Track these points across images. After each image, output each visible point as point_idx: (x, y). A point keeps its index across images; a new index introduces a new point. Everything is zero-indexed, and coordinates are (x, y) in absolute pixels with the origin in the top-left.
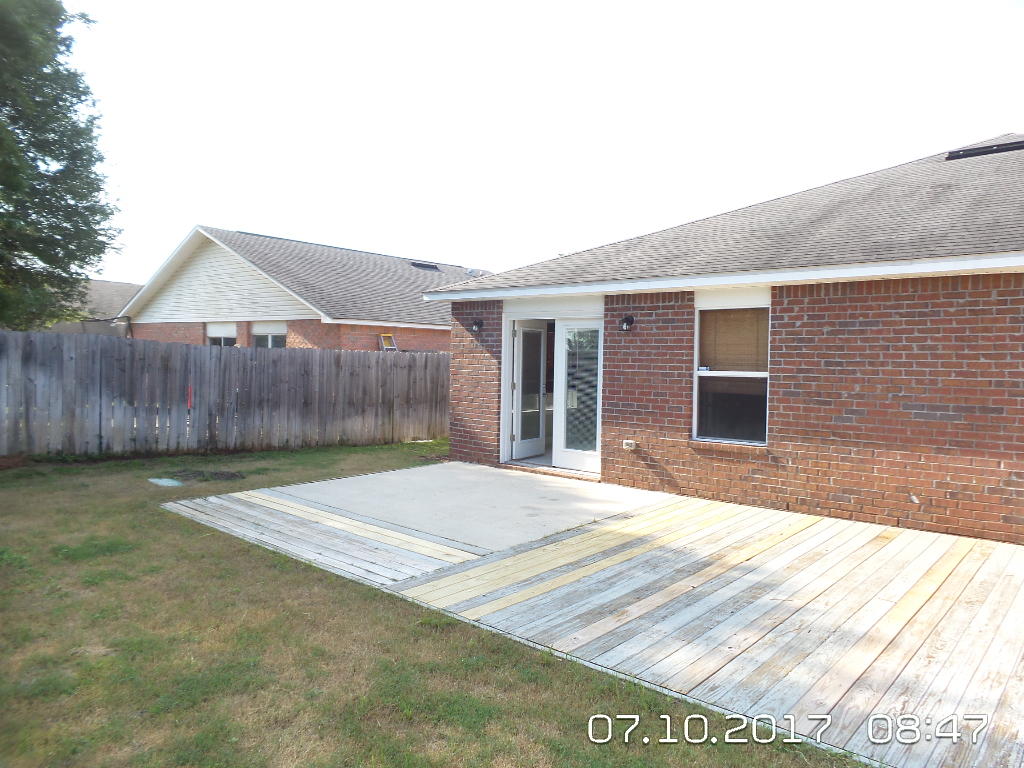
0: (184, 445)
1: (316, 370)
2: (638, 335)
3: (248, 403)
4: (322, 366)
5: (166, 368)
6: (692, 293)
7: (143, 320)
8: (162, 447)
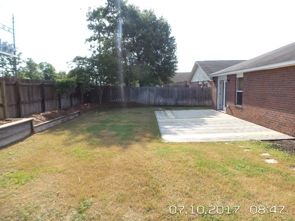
0: (172, 105)
1: (197, 91)
2: (230, 83)
3: (183, 97)
4: (198, 90)
5: (169, 92)
6: (236, 74)
7: (191, 81)
8: (168, 104)
